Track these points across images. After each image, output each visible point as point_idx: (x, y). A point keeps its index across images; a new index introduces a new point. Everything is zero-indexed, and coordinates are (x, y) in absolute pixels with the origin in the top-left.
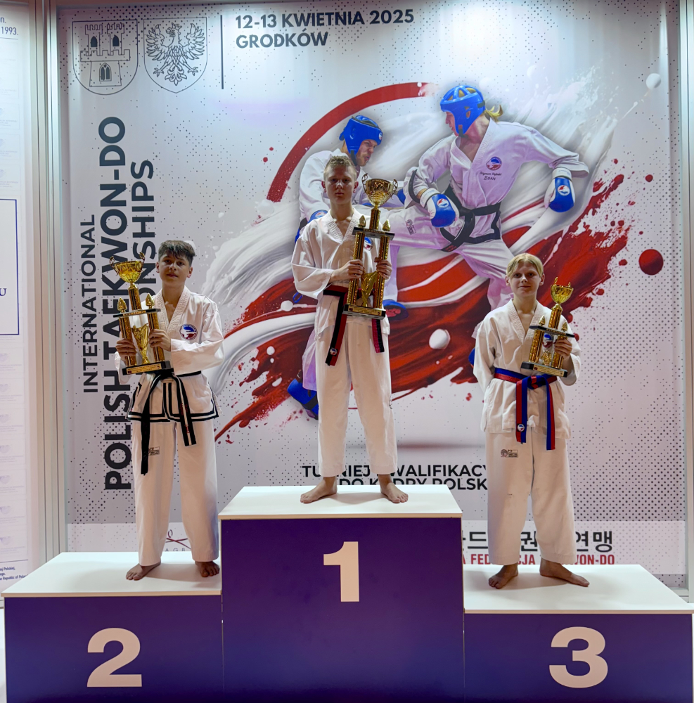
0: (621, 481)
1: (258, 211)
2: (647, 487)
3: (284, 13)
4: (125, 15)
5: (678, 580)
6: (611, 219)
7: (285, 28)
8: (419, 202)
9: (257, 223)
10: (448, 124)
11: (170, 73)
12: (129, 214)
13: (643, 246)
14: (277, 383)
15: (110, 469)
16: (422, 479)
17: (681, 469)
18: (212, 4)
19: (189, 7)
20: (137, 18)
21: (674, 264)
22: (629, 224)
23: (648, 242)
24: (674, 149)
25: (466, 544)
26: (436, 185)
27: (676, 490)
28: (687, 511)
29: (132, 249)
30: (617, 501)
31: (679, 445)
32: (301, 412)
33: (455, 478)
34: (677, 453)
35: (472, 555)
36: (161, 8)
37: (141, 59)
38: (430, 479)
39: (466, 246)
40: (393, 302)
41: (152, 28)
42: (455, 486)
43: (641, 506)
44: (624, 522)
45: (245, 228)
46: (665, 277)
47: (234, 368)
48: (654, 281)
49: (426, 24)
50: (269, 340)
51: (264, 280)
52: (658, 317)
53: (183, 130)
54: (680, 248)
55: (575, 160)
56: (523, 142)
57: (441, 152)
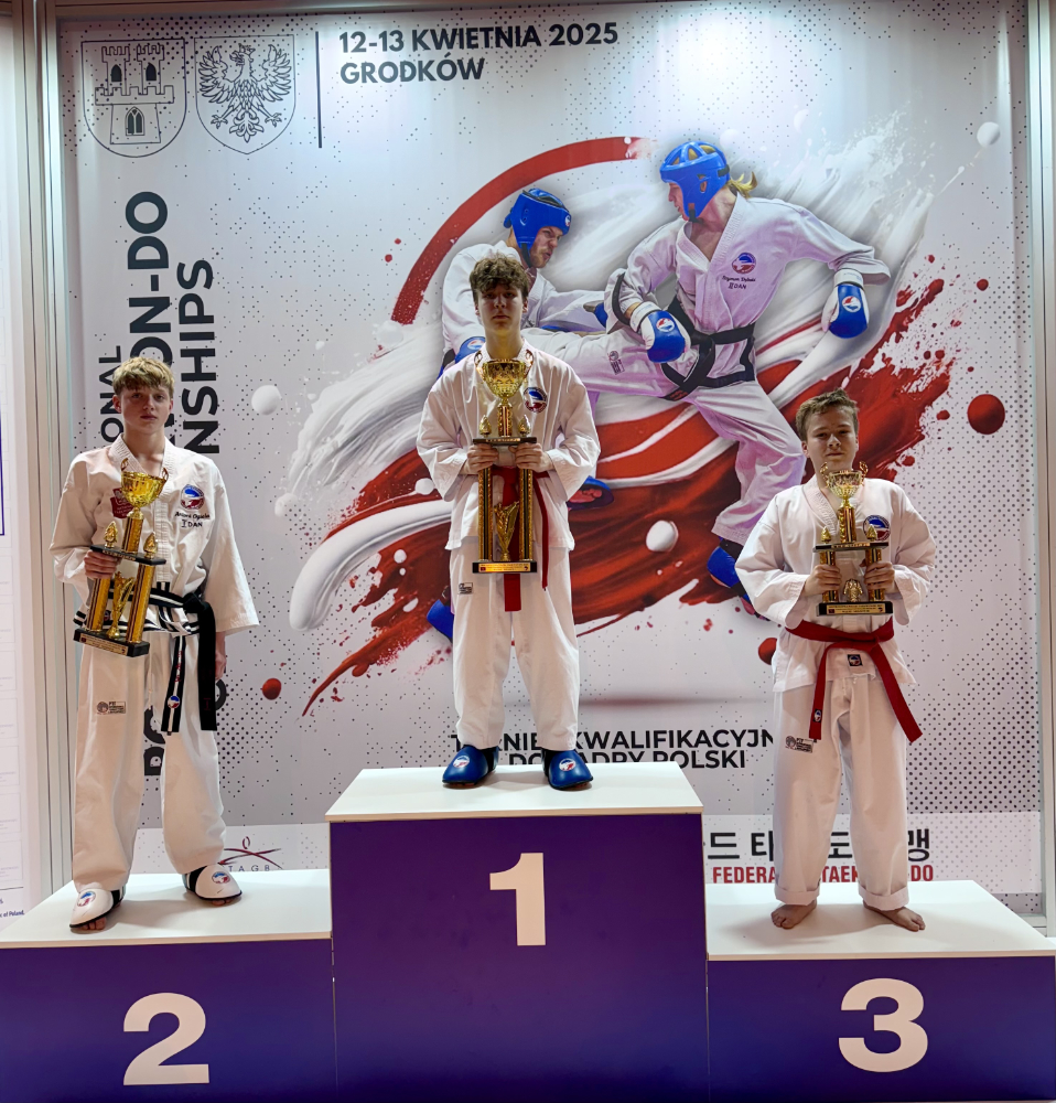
0: (943, 752)
1: (378, 339)
2: (982, 760)
3: (415, 28)
4: (165, 31)
6: (923, 348)
7: (417, 52)
8: (629, 324)
9: (376, 357)
10: (672, 203)
11: (237, 122)
12: (177, 346)
13: (975, 390)
14: (408, 608)
15: (150, 744)
16: (636, 752)
17: (1033, 732)
18: (302, 14)
19: (266, 19)
20: (185, 36)
21: (1021, 416)
22: (952, 356)
23: (981, 383)
24: (1021, 240)
25: (708, 850)
26: (654, 296)
27: (1026, 764)
28: (1043, 796)
29: (180, 399)
31: (1030, 695)
33: (688, 751)
34: (1028, 707)
35: (715, 869)
36: (222, 20)
37: (191, 101)
38: (649, 752)
39: (701, 391)
41: (208, 52)
42: (689, 762)
43: (973, 790)
44: (946, 814)
45: (358, 365)
46: (1007, 437)
47: (343, 584)
48: (990, 444)
49: (638, 47)
50: (397, 540)
51: (389, 447)
52: (997, 498)
53: (259, 213)
54: (1030, 391)
55: (868, 257)
56: (788, 229)
57: (661, 246)
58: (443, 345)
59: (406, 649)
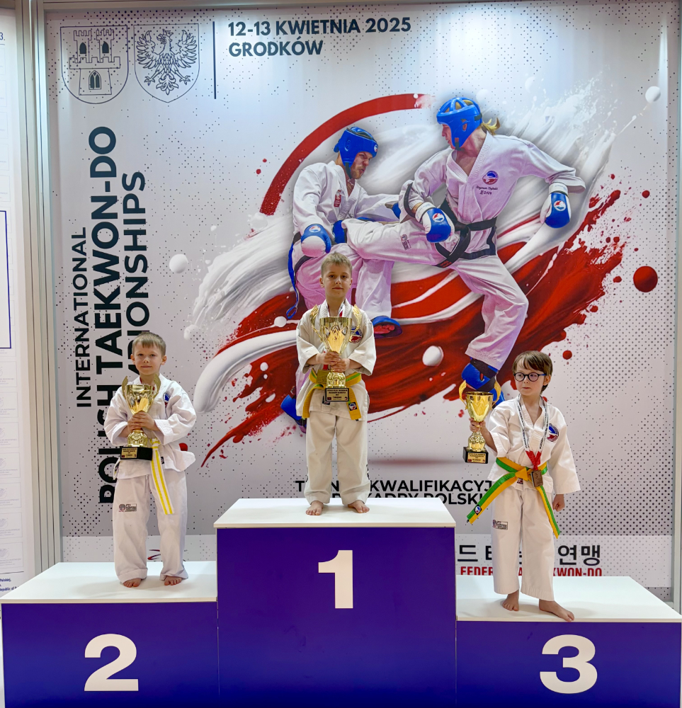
1: (251, 225)
2: (636, 502)
3: (278, 20)
4: (115, 20)
5: (663, 593)
6: (606, 235)
7: (279, 36)
8: (414, 217)
9: (250, 237)
10: (444, 137)
11: (161, 81)
12: (121, 228)
13: (638, 263)
14: (269, 400)
15: (104, 483)
16: (413, 493)
17: (669, 485)
18: (204, 10)
19: (180, 13)
20: (127, 24)
21: (668, 281)
22: (624, 241)
23: (643, 258)
24: (671, 165)
25: (458, 556)
26: (431, 198)
27: (664, 505)
28: (673, 526)
29: (124, 262)
30: (605, 516)
31: (668, 461)
32: (294, 428)
33: (447, 493)
34: (666, 469)
35: (462, 568)
36: (152, 13)
37: (131, 67)
39: (460, 261)
40: (387, 318)
41: (143, 35)
42: (447, 500)
43: (629, 521)
44: (612, 536)
45: (238, 241)
46: (659, 294)
47: (228, 384)
48: (647, 299)
49: (424, 34)
50: (262, 356)
51: (257, 295)
52: (650, 334)
53: (176, 141)
54: (674, 266)
55: (571, 175)
56: (520, 156)
57: (437, 166)
58: (293, 229)
59: (268, 426)
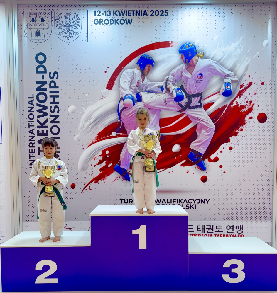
0: (247, 205)
1: (102, 94)
3: (114, 10)
4: (47, 9)
6: (247, 100)
7: (114, 16)
8: (169, 91)
9: (102, 99)
10: (182, 59)
11: (66, 34)
12: (49, 94)
13: (259, 111)
14: (109, 166)
16: (168, 204)
18: (83, 5)
19: (74, 6)
20: (52, 10)
21: (271, 119)
22: (254, 102)
23: (261, 110)
24: (273, 72)
26: (176, 84)
27: (269, 209)
28: (273, 217)
29: (49, 109)
33: (182, 204)
36: (62, 6)
37: (53, 28)
38: (171, 204)
39: (188, 110)
43: (255, 215)
44: (248, 222)
45: (97, 101)
46: (267, 124)
47: (92, 159)
48: (263, 126)
49: (174, 17)
50: (106, 148)
51: (105, 123)
52: (264, 140)
53: (72, 59)
54: (274, 113)
55: (233, 75)
56: (212, 67)
57: (178, 71)
59: (109, 177)
